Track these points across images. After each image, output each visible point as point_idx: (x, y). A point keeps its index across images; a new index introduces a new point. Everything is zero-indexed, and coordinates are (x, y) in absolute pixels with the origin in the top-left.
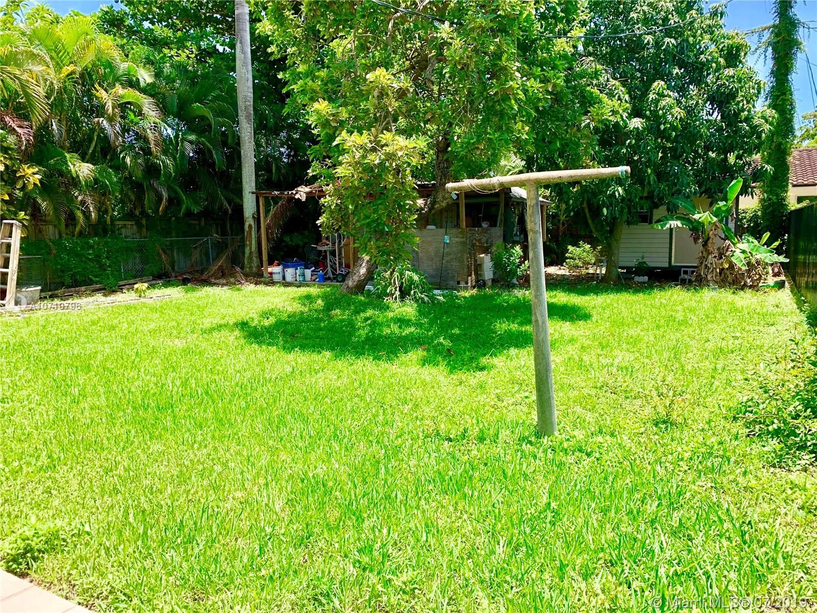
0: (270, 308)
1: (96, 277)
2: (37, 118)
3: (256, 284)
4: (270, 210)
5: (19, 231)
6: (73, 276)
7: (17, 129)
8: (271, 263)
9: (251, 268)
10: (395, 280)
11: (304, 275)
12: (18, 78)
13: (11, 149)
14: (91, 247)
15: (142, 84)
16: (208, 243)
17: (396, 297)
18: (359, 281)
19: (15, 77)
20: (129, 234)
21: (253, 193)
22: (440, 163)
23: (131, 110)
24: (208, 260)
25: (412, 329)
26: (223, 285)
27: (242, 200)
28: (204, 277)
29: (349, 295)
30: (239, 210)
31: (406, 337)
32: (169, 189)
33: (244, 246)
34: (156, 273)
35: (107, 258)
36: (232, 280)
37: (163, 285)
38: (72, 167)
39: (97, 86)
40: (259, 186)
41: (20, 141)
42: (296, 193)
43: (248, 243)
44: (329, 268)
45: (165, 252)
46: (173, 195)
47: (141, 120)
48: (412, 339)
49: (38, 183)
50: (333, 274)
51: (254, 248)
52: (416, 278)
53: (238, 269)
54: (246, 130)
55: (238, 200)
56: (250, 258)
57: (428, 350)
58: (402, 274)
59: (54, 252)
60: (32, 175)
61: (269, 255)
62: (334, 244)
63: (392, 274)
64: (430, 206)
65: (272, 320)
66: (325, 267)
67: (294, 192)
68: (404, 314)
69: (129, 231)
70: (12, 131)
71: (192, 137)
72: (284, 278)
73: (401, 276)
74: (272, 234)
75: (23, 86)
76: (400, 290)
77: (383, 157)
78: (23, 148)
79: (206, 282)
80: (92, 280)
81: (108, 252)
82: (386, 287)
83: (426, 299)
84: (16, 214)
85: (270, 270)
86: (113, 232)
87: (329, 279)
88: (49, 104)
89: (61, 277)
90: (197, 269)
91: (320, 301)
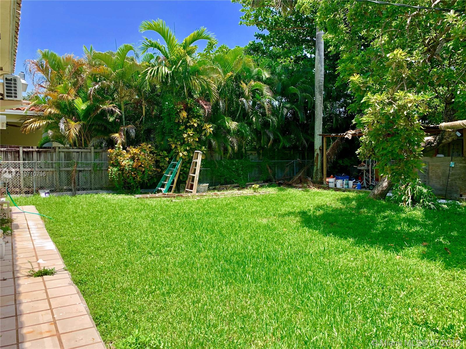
0: (322, 204)
1: (236, 180)
2: (213, 100)
3: (318, 188)
4: (330, 145)
5: (201, 156)
6: (225, 179)
7: (204, 106)
8: (328, 176)
9: (317, 178)
10: (408, 191)
11: (348, 184)
12: (206, 81)
13: (201, 116)
14: (234, 164)
15: (264, 79)
16: (294, 164)
17: (408, 204)
18: (382, 191)
19: (204, 80)
20: (253, 158)
21: (320, 135)
22: (447, 112)
23: (258, 93)
24: (293, 173)
25: (418, 228)
26: (300, 187)
27: (314, 139)
28: (290, 182)
29: (375, 200)
30: (312, 145)
31: (412, 234)
32: (275, 134)
33: (313, 165)
34: (265, 179)
35: (242, 170)
36: (305, 185)
37: (268, 186)
38: (227, 123)
39: (242, 82)
40: (325, 131)
41: (205, 112)
42: (346, 134)
43: (316, 164)
44: (364, 181)
45: (271, 169)
46: (276, 137)
47: (262, 98)
48: (417, 236)
49: (211, 132)
50: (367, 184)
51: (319, 167)
52: (425, 191)
53: (310, 179)
54: (319, 99)
55: (311, 139)
56: (317, 173)
57: (428, 247)
58: (413, 188)
59: (218, 166)
60: (209, 128)
61: (327, 171)
62: (368, 166)
63: (406, 187)
64: (438, 141)
65: (321, 212)
66: (362, 180)
67: (344, 134)
68: (414, 216)
69: (253, 157)
70: (202, 107)
71: (288, 105)
72: (336, 185)
73: (413, 189)
74: (330, 159)
75: (207, 85)
76: (412, 199)
77: (396, 108)
78: (206, 115)
79: (290, 186)
80: (233, 181)
81: (242, 167)
82: (401, 196)
83: (432, 206)
84: (201, 147)
85: (327, 180)
86: (246, 157)
87: (364, 187)
88: (219, 93)
89: (219, 179)
90: (287, 178)
91: (354, 202)
